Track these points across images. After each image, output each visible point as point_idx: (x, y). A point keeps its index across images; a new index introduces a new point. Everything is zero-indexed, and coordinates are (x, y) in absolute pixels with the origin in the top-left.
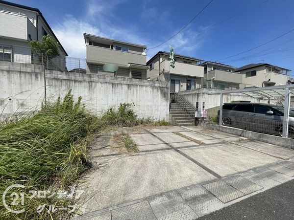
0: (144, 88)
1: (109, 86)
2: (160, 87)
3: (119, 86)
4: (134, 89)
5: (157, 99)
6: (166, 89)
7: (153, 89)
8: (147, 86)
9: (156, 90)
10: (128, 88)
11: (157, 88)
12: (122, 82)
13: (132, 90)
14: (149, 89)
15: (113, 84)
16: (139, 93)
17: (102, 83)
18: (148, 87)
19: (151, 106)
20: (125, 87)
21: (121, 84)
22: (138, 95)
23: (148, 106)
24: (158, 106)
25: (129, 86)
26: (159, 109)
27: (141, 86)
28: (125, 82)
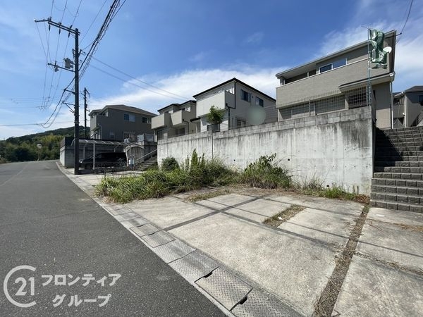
0: (305, 131)
1: (256, 137)
2: (341, 123)
3: (267, 135)
4: (287, 136)
5: (334, 146)
6: (357, 125)
7: (323, 129)
8: (309, 127)
9: (330, 131)
10: (279, 135)
11: (334, 125)
12: (271, 129)
13: (285, 138)
14: (316, 132)
15: (260, 134)
16: (296, 140)
17: (249, 136)
18: (313, 128)
19: (320, 161)
20: (274, 135)
21: (270, 132)
22: (294, 143)
23: (314, 160)
24: (336, 160)
25: (279, 132)
26: (341, 166)
27: (300, 128)
28: (274, 129)
